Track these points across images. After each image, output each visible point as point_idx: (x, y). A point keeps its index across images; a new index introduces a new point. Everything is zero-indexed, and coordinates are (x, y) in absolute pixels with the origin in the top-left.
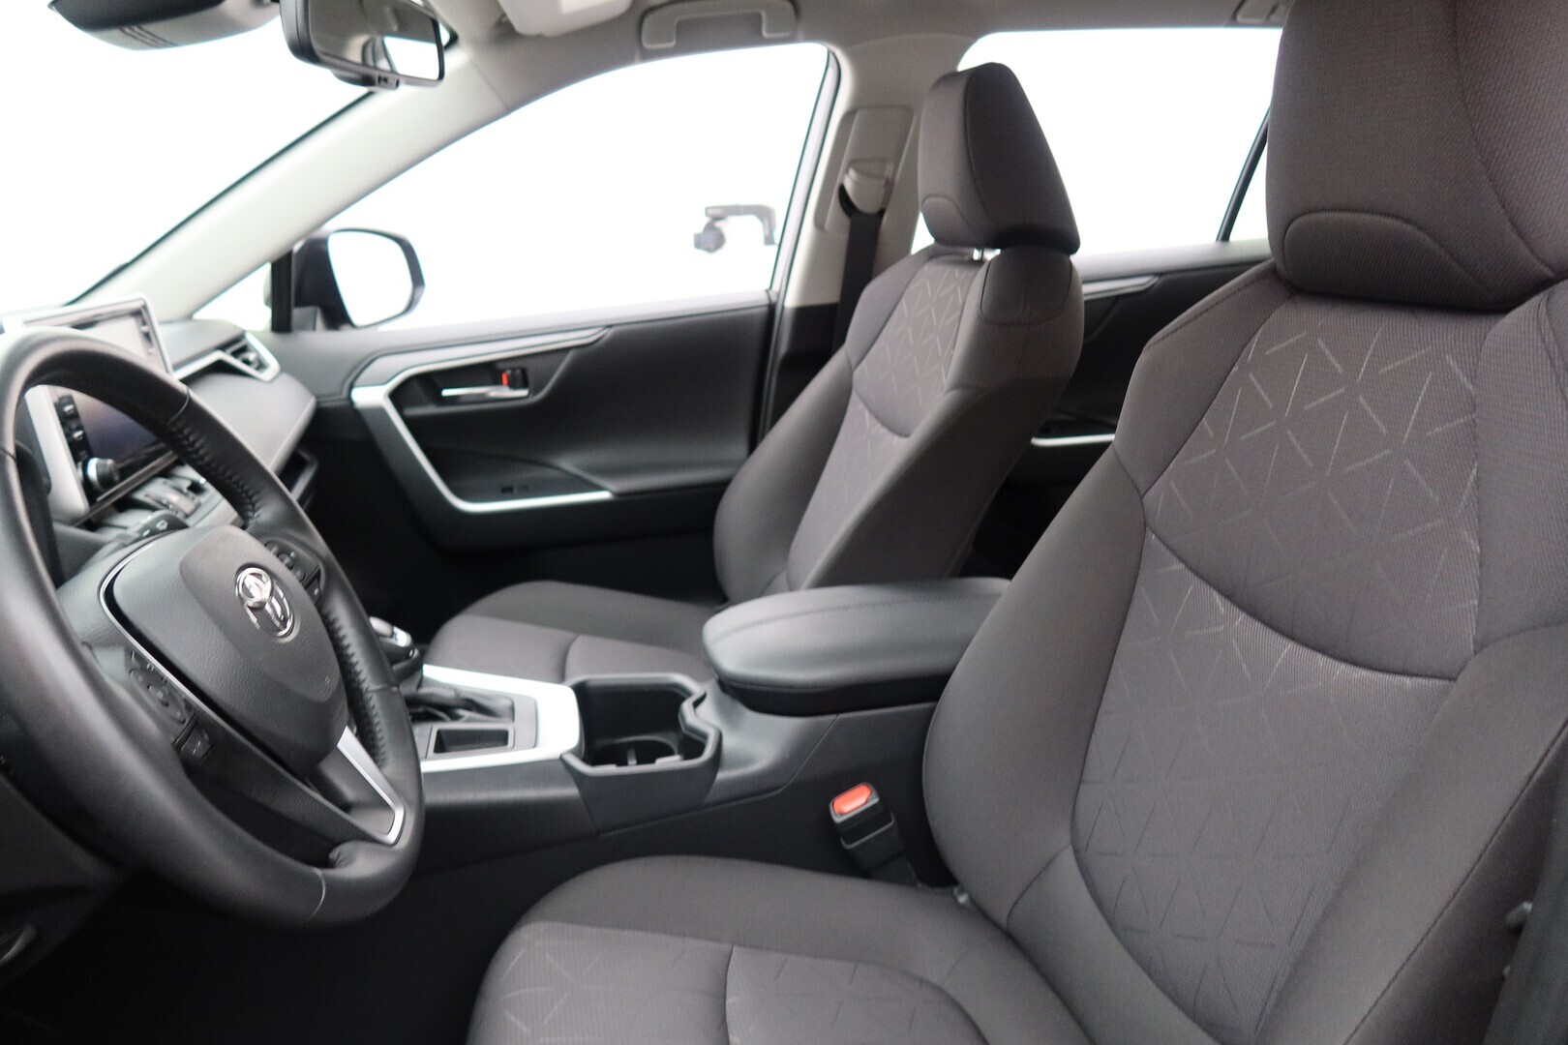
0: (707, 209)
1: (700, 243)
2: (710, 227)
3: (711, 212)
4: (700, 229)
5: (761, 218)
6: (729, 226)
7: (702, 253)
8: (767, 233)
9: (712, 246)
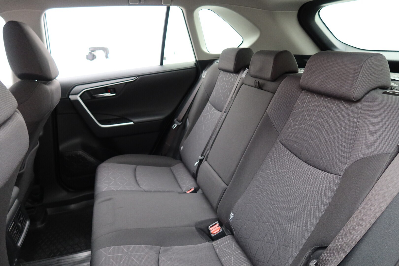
0: (89, 48)
1: (88, 58)
2: (90, 53)
3: (90, 49)
4: (88, 54)
5: (104, 51)
6: (96, 53)
7: (89, 60)
8: (106, 55)
9: (91, 59)
